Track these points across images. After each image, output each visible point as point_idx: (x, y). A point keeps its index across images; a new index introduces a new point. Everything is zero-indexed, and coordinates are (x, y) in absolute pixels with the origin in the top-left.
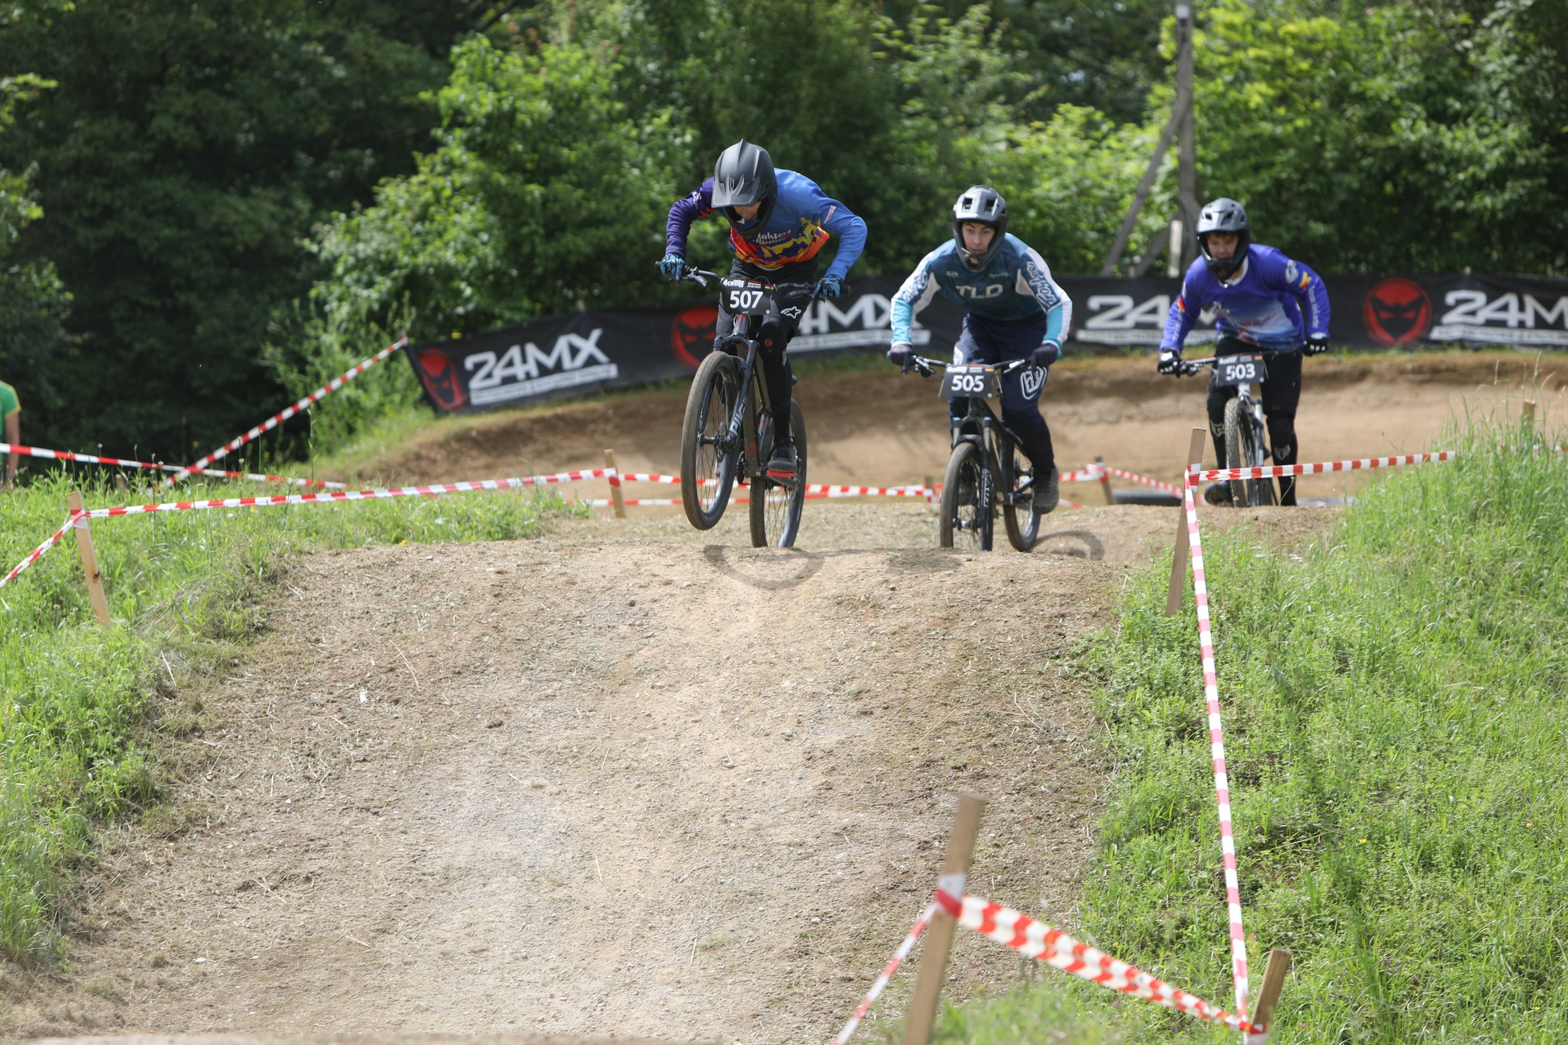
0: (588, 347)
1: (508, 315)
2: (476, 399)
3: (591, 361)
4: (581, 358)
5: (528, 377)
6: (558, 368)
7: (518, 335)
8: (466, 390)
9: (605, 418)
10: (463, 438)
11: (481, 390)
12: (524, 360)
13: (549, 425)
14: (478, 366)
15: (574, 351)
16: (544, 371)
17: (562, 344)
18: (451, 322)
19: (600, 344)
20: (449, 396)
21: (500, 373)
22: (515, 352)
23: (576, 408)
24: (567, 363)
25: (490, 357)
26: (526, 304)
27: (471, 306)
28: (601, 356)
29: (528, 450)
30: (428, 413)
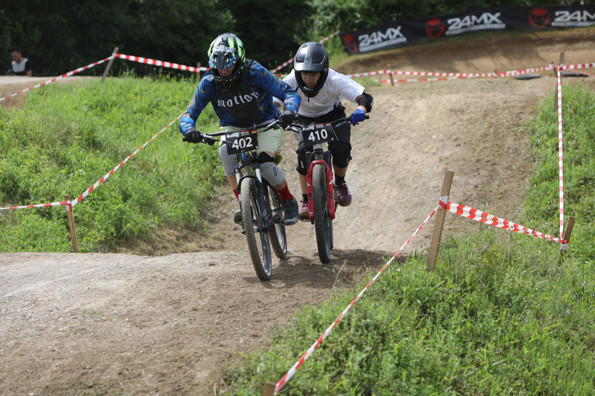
0: (397, 32)
1: (371, 23)
2: (362, 50)
3: (398, 37)
4: (395, 36)
5: (379, 42)
6: (388, 39)
7: (375, 29)
8: (358, 47)
9: (402, 54)
10: (358, 63)
11: (363, 47)
12: (377, 36)
13: (385, 57)
14: (363, 39)
15: (393, 33)
16: (383, 40)
17: (389, 31)
18: (354, 25)
19: (401, 31)
20: (353, 49)
21: (369, 41)
22: (374, 34)
23: (393, 51)
24: (391, 37)
25: (366, 36)
26: (377, 19)
27: (360, 20)
28: (401, 35)
29: (378, 65)
30: (346, 54)
